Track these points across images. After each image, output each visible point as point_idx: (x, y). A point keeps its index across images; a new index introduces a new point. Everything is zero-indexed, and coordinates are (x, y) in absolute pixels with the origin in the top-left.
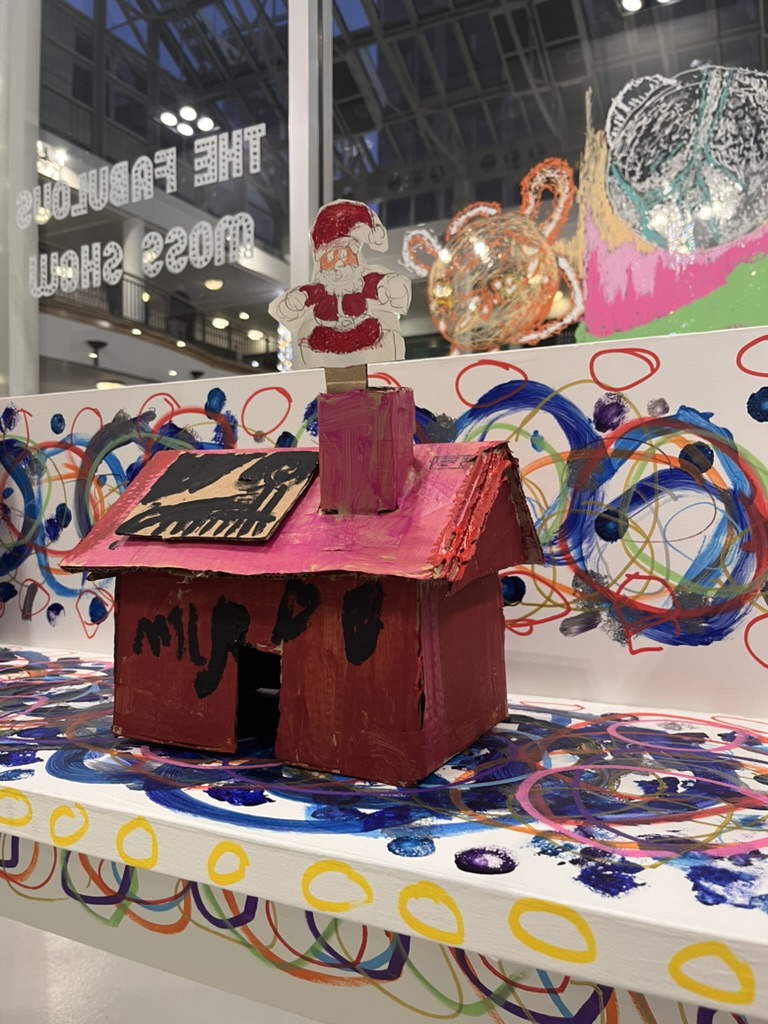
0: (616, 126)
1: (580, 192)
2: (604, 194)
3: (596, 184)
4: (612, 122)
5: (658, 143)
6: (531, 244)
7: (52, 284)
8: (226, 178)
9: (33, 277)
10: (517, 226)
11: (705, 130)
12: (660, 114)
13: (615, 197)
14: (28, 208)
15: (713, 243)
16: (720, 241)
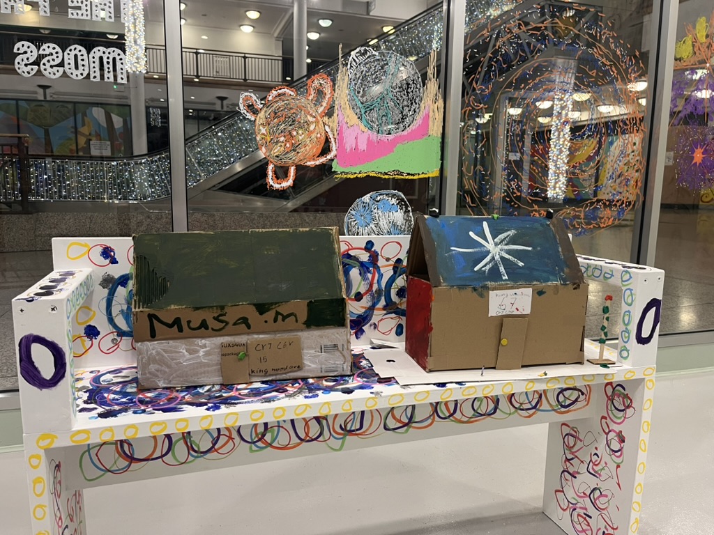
0: (352, 67)
2: (347, 98)
3: (343, 93)
4: (350, 64)
6: (311, 116)
10: (305, 104)
12: (371, 67)
13: (351, 101)
15: (389, 133)
16: (392, 132)
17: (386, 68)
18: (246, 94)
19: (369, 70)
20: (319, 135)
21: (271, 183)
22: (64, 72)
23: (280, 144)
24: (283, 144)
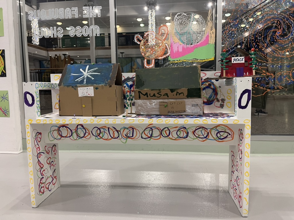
0: (176, 21)
2: (174, 33)
5: (183, 25)
6: (160, 41)
8: (92, 17)
14: (32, 15)
15: (192, 44)
16: (193, 44)
17: (189, 19)
18: (137, 35)
19: (182, 21)
20: (163, 47)
21: (146, 66)
22: (82, 35)
23: (149, 52)
24: (150, 52)
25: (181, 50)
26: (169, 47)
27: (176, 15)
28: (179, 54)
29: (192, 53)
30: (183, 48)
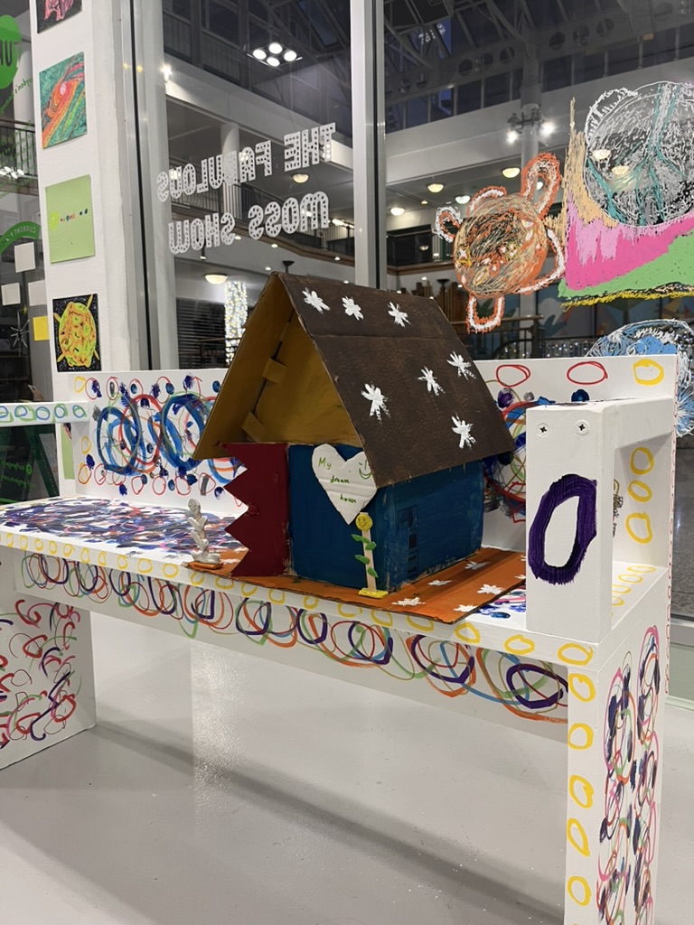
0: (592, 128)
1: (565, 180)
2: (582, 180)
3: (577, 174)
4: (589, 125)
5: (623, 142)
6: (528, 219)
7: (186, 244)
8: (308, 165)
9: (171, 238)
10: (518, 204)
11: (658, 132)
12: (625, 119)
13: (590, 183)
14: (166, 186)
15: (660, 221)
16: (665, 218)
17: (652, 112)
18: (443, 209)
19: (621, 124)
20: (538, 247)
21: (472, 324)
22: (282, 229)
23: (484, 268)
25: (609, 251)
26: (561, 242)
27: (595, 105)
28: (602, 269)
29: (661, 261)
30: (622, 243)
